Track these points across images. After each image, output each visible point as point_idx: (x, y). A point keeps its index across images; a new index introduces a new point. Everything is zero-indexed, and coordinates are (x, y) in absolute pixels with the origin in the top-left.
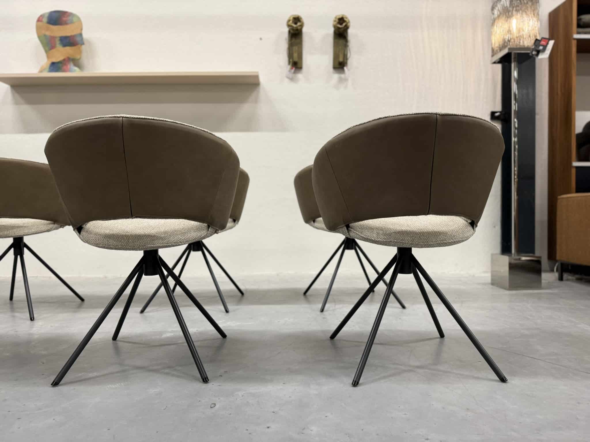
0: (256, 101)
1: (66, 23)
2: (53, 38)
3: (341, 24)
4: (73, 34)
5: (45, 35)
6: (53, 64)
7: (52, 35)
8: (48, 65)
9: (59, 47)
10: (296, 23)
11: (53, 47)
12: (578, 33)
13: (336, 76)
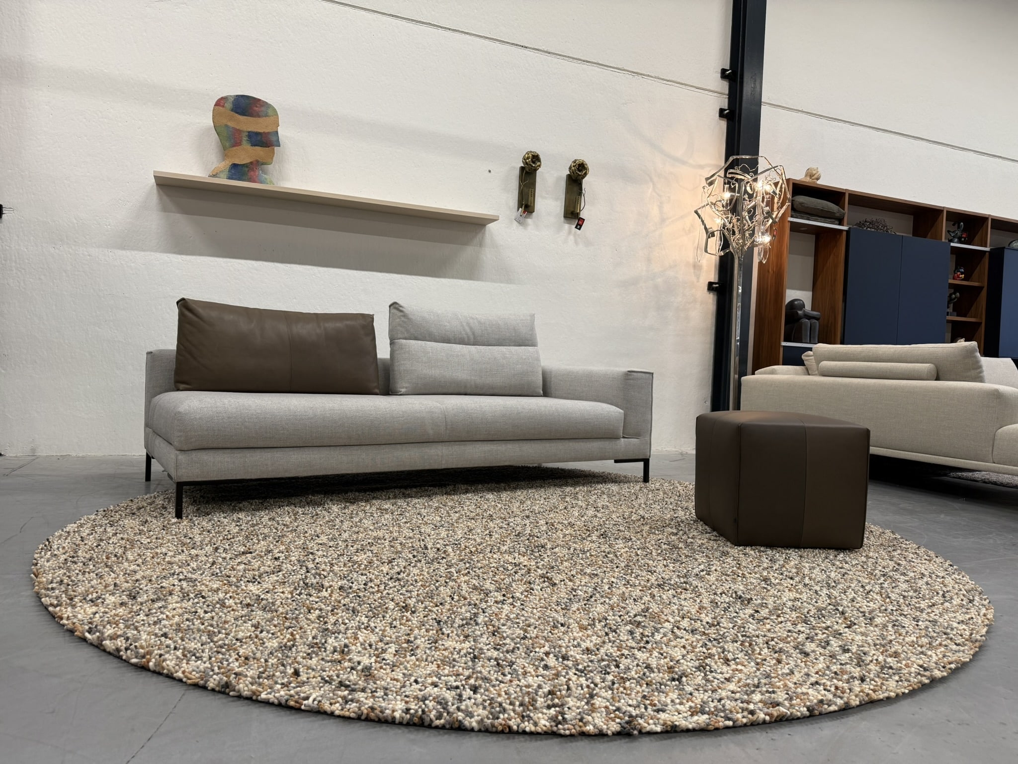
0: (481, 244)
1: (258, 116)
2: (239, 131)
3: (580, 171)
4: (266, 131)
5: (226, 126)
6: (234, 166)
7: (238, 128)
8: (228, 167)
9: (246, 145)
10: (534, 162)
11: (237, 143)
12: (792, 216)
13: (567, 226)
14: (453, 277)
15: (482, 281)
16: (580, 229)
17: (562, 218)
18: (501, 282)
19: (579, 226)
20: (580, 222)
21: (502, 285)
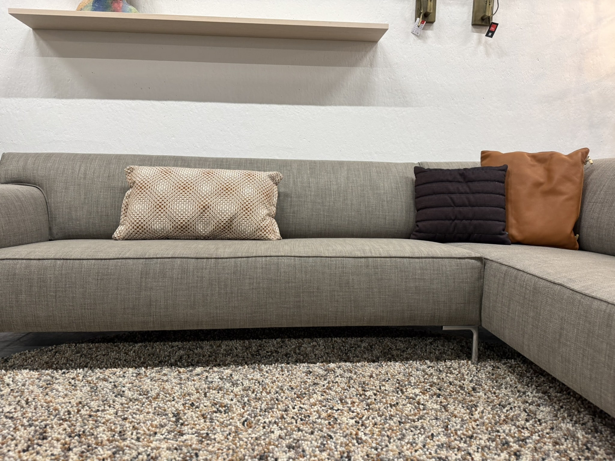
0: (372, 64)
8: (91, 1)
13: (475, 35)
14: (341, 104)
15: (373, 105)
16: (491, 36)
17: (471, 25)
18: (396, 105)
19: (491, 33)
20: (492, 29)
21: (397, 109)
